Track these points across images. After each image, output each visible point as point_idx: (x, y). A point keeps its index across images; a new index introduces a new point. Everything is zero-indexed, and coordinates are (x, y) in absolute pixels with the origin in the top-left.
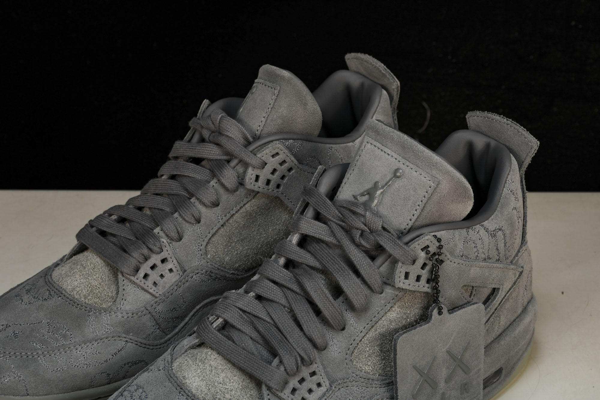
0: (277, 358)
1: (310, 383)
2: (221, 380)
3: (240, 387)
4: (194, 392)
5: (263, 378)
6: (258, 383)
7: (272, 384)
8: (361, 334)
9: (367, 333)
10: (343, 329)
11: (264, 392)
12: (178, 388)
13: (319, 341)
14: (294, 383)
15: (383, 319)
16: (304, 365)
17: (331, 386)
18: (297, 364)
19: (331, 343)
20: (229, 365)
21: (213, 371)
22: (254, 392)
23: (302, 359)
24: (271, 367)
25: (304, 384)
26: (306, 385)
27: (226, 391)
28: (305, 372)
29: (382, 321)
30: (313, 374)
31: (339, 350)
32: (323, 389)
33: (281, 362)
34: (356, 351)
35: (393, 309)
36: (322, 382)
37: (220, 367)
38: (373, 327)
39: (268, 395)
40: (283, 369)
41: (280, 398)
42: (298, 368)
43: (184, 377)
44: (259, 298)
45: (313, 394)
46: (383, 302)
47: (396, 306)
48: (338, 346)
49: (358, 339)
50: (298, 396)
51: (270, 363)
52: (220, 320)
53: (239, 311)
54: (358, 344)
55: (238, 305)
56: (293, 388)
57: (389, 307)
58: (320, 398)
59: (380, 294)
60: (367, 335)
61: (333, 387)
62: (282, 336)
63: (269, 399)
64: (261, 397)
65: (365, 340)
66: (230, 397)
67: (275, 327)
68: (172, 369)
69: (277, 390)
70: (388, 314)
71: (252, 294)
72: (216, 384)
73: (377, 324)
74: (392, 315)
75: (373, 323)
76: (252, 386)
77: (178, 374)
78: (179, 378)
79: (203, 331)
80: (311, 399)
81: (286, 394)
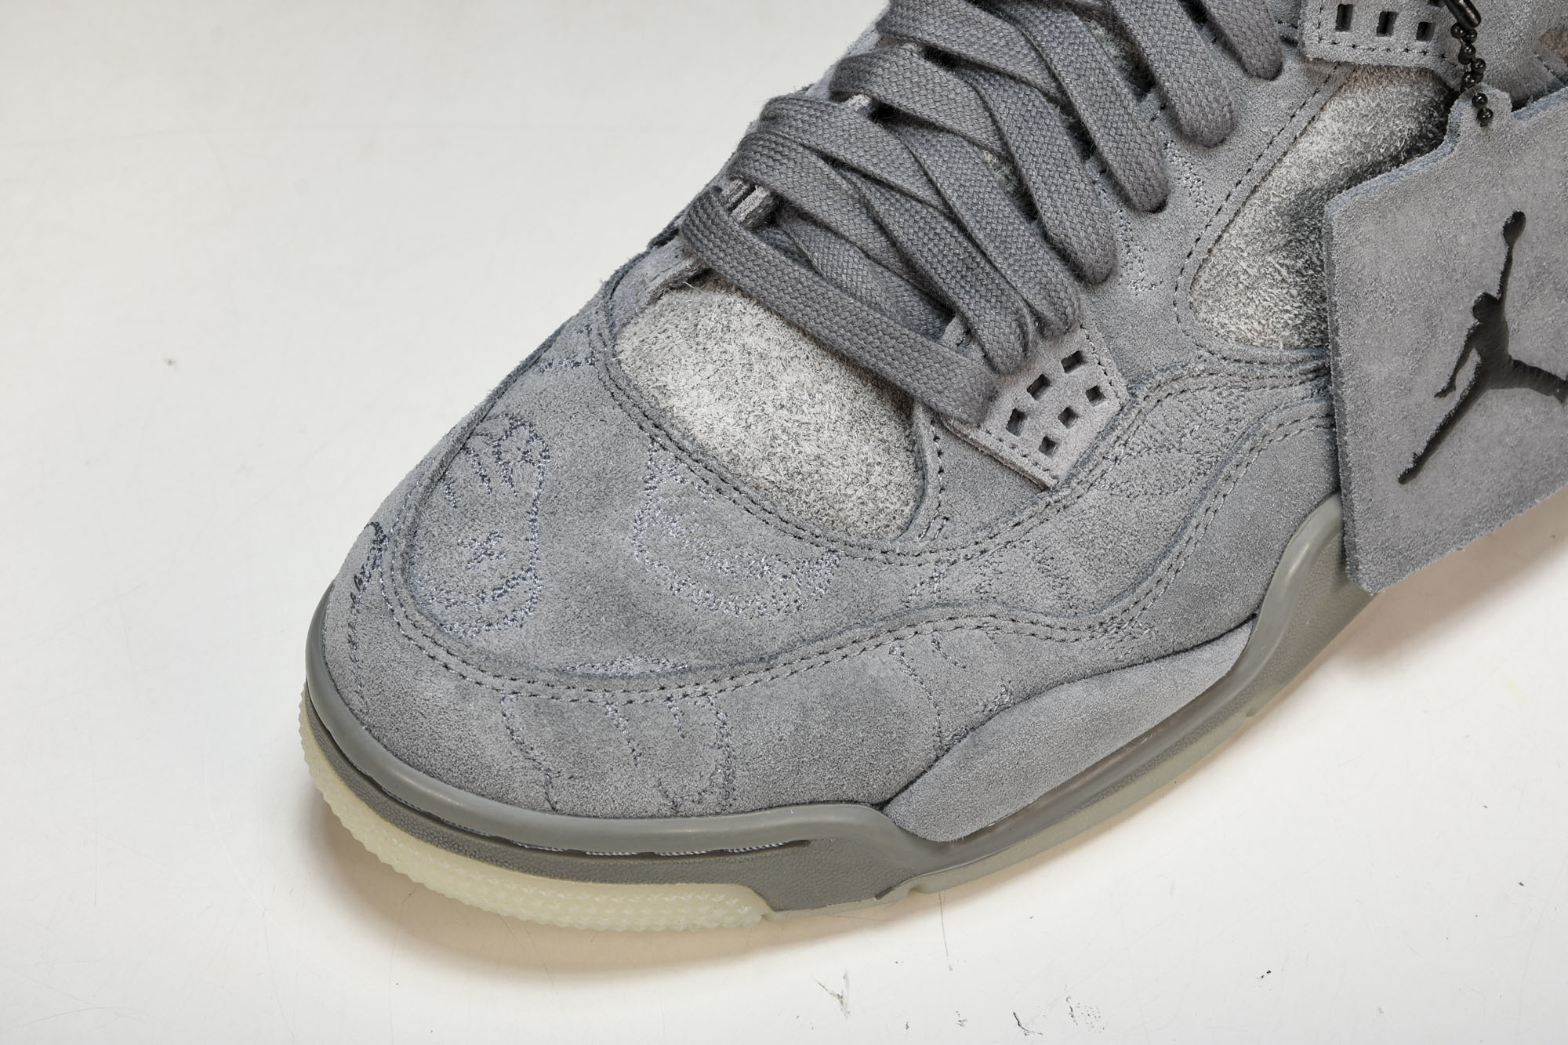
0: (955, 321)
1: (1068, 388)
2: (784, 394)
3: (848, 418)
4: (701, 437)
5: (915, 385)
6: (902, 403)
7: (943, 405)
8: (1216, 219)
9: (1236, 214)
10: (1160, 207)
11: (923, 431)
12: (648, 424)
13: (1089, 258)
14: (1014, 395)
15: (1287, 160)
16: (1043, 336)
17: (1133, 395)
18: (1024, 334)
19: (1123, 256)
20: (806, 347)
21: (756, 367)
22: (891, 431)
23: (1038, 318)
24: (941, 349)
25: (1048, 394)
26: (1052, 400)
27: (802, 431)
28: (1049, 361)
29: (1284, 170)
30: (1074, 361)
31: (1152, 279)
32: (1108, 407)
33: (970, 332)
34: (1204, 276)
35: (1319, 125)
36: (1104, 386)
37: (775, 354)
38: (1254, 190)
39: (936, 438)
40: (976, 353)
41: (974, 446)
42: (1025, 347)
43: (663, 389)
44: (884, 114)
45: (1077, 424)
46: (1283, 105)
47: (1326, 116)
48: (1146, 264)
49: (1209, 235)
50: (1032, 432)
51: (936, 337)
52: (760, 194)
53: (821, 163)
54: (1210, 251)
55: (813, 141)
56: (1015, 411)
57: (1303, 116)
58: (1102, 436)
59: (1273, 78)
60: (1239, 220)
61: (1140, 399)
62: (970, 249)
63: (940, 453)
64: (913, 447)
65: (1233, 237)
66: (817, 451)
67: (942, 213)
68: (619, 362)
69: (964, 423)
70: (1303, 144)
71: (861, 101)
72: (770, 409)
73: (1270, 181)
74: (1315, 148)
75: (1255, 179)
76: (881, 412)
77: (642, 379)
78: (645, 392)
79: (707, 233)
80: (1074, 440)
81: (993, 432)
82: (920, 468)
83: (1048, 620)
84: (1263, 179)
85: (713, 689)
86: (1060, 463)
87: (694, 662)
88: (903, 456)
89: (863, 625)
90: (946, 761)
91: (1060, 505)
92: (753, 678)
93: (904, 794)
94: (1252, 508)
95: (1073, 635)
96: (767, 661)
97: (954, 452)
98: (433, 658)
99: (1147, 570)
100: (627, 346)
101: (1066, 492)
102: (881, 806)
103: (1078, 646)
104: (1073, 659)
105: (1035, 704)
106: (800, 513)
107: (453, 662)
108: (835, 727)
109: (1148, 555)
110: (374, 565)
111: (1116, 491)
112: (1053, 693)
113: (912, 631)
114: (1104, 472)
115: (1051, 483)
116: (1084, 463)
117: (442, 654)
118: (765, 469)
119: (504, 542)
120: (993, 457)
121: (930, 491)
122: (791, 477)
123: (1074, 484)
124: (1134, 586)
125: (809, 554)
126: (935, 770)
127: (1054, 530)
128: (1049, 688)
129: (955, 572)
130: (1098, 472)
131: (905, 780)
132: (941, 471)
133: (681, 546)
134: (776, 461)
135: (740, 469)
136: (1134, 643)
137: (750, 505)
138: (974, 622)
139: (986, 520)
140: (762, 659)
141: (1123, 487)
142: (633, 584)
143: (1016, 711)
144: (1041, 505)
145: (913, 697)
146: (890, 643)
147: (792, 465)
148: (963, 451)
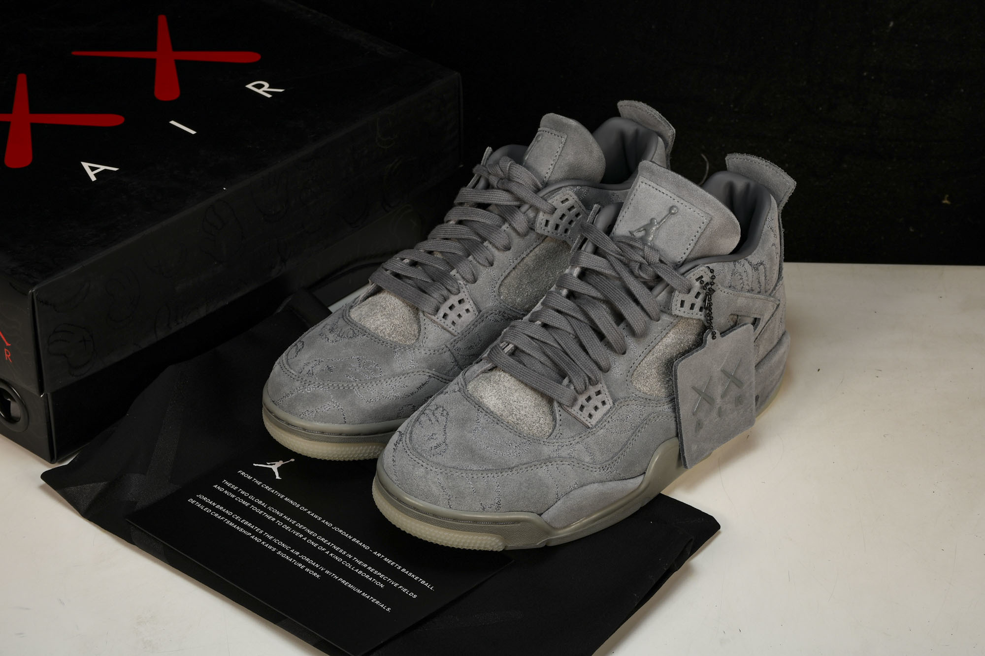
0: (567, 378)
1: (596, 401)
2: (516, 398)
3: (534, 405)
4: (492, 409)
5: (555, 397)
6: (550, 401)
7: (563, 401)
8: (639, 358)
9: (645, 357)
10: (624, 353)
11: (556, 408)
12: (476, 406)
13: (603, 364)
14: (582, 400)
15: (659, 344)
16: (591, 384)
17: (614, 404)
18: (585, 383)
19: (613, 366)
20: (522, 386)
21: (508, 391)
22: (546, 409)
23: (590, 379)
24: (561, 386)
25: (591, 402)
26: (593, 403)
27: (521, 408)
28: (592, 391)
29: (659, 347)
30: (598, 393)
31: (621, 372)
32: (607, 406)
33: (570, 381)
34: (635, 373)
35: (669, 335)
36: (606, 401)
37: (513, 388)
38: (650, 351)
39: (560, 411)
40: (572, 388)
41: (570, 414)
42: (585, 387)
43: (481, 397)
44: (545, 326)
45: (598, 411)
46: (660, 329)
47: (671, 333)
48: (619, 369)
49: (637, 363)
50: (586, 412)
51: (561, 383)
52: (511, 346)
53: (528, 338)
54: (637, 367)
55: (526, 332)
56: (581, 405)
57: (664, 334)
58: (605, 415)
59: (657, 321)
60: (645, 359)
61: (616, 405)
62: (570, 359)
63: (560, 415)
64: (553, 413)
65: (643, 364)
66: (525, 413)
67: (562, 351)
68: (468, 391)
69: (568, 406)
70: (664, 340)
71: (538, 322)
72: (511, 402)
73: (655, 350)
74: (667, 341)
75: (651, 347)
76: (544, 403)
77: (475, 394)
78: (475, 398)
79: (496, 356)
80: (597, 415)
81: (575, 410)
82: (554, 419)
83: (587, 464)
84: (653, 348)
85: (496, 476)
86: (593, 421)
87: (491, 468)
88: (549, 416)
89: (538, 461)
90: (559, 502)
91: (592, 433)
92: (507, 473)
93: (547, 512)
94: (645, 440)
95: (595, 470)
96: (511, 469)
97: (564, 414)
98: (418, 463)
99: (616, 454)
100: (470, 387)
101: (595, 429)
102: (540, 515)
103: (596, 473)
104: (594, 476)
105: (584, 488)
106: (520, 430)
107: (424, 464)
108: (529, 489)
109: (616, 450)
110: (400, 441)
111: (608, 431)
112: (589, 486)
113: (551, 464)
114: (605, 425)
115: (590, 426)
116: (600, 422)
117: (421, 462)
118: (510, 418)
119: (437, 436)
120: (575, 418)
121: (557, 425)
122: (518, 420)
123: (597, 427)
124: (612, 458)
125: (522, 441)
126: (556, 505)
127: (591, 440)
128: (588, 484)
129: (563, 449)
130: (603, 424)
131: (547, 508)
132: (561, 420)
133: (487, 437)
134: (514, 415)
135: (503, 417)
136: (612, 474)
137: (506, 427)
138: (567, 463)
139: (572, 435)
140: (509, 468)
141: (610, 430)
142: (473, 446)
143: (579, 490)
144: (588, 432)
145: (550, 483)
146: (544, 467)
147: (518, 417)
148: (567, 415)
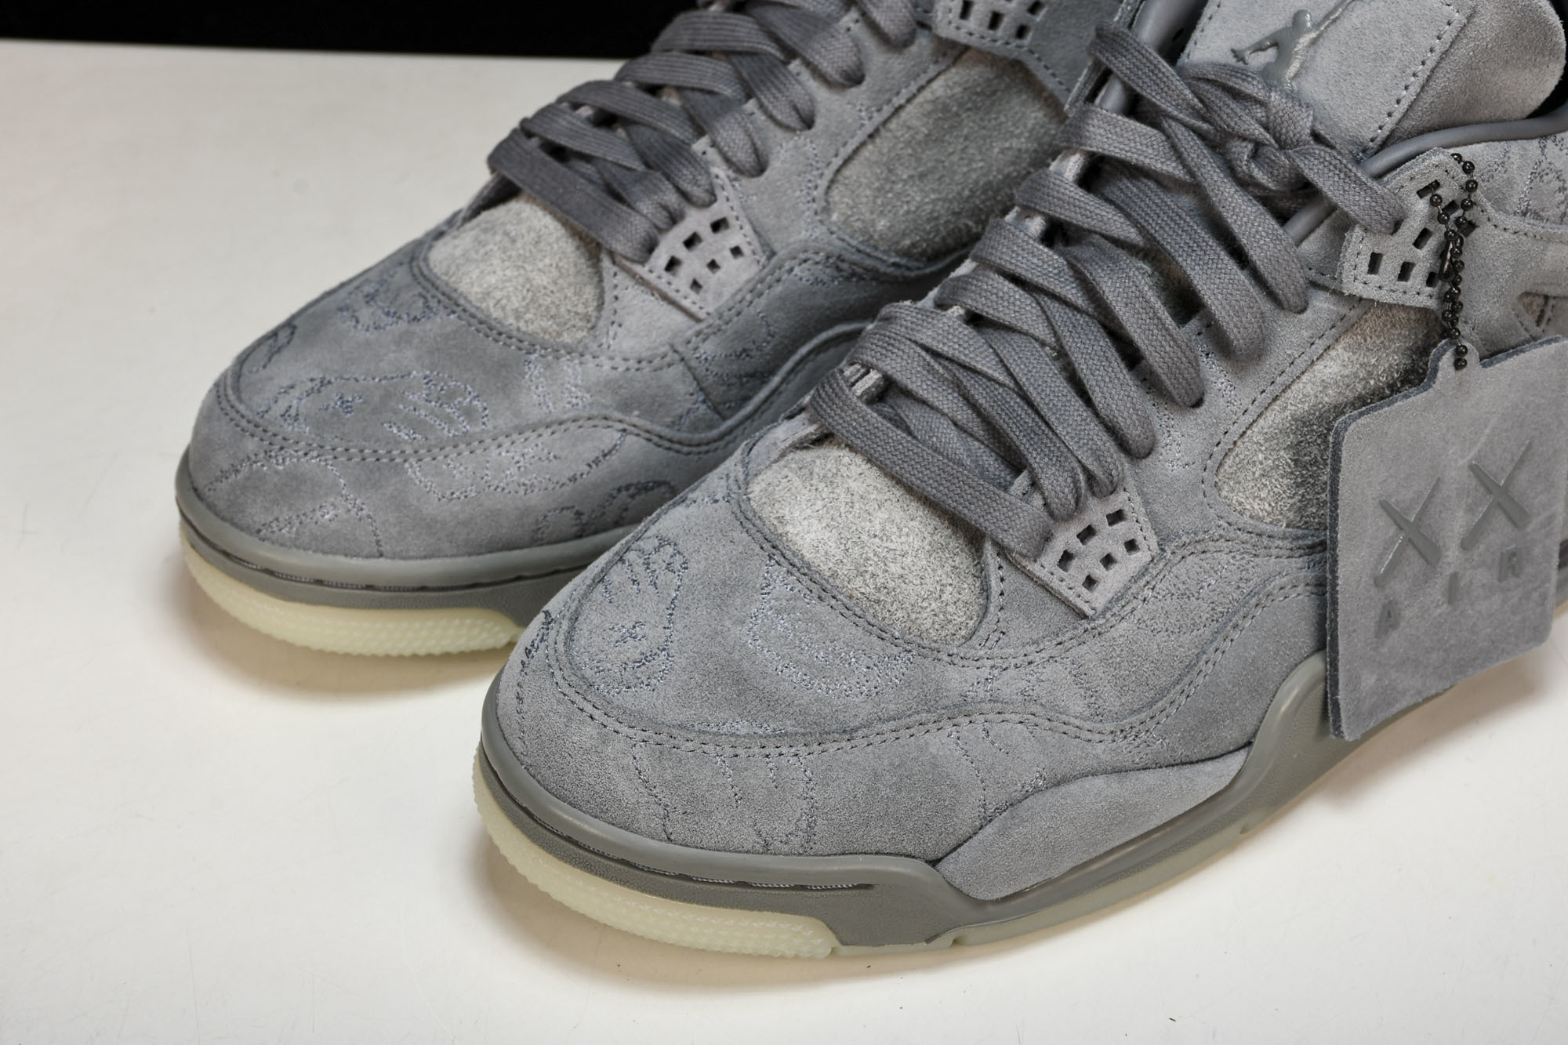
0: (1025, 473)
1: (1109, 539)
2: (878, 527)
3: (927, 547)
4: (808, 556)
5: (987, 524)
6: (973, 538)
7: (1010, 540)
8: (1242, 418)
9: (1259, 416)
10: (1198, 403)
11: (990, 561)
12: (767, 546)
13: (1134, 433)
14: (1066, 538)
15: (1304, 378)
16: (1094, 494)
17: (1163, 550)
18: (1077, 489)
19: (1163, 439)
20: (898, 492)
21: (857, 505)
22: (963, 560)
23: (1090, 477)
24: (1007, 497)
25: (1093, 542)
26: (1097, 546)
27: (890, 555)
28: (1096, 512)
29: (1301, 385)
30: (1117, 517)
31: (1186, 459)
32: (1141, 557)
33: (1034, 484)
34: (1229, 462)
35: (1333, 353)
36: (1139, 539)
37: (873, 496)
38: (1276, 399)
39: (1000, 567)
40: (1038, 501)
41: (1030, 576)
42: (1078, 501)
43: (781, 519)
44: (975, 320)
45: (1115, 568)
46: (1304, 335)
47: (1339, 346)
48: (1182, 448)
49: (1235, 431)
50: (1076, 572)
51: (1006, 488)
52: (874, 377)
53: (923, 353)
54: (1235, 443)
55: (919, 337)
56: (1065, 551)
57: (1320, 349)
58: (1135, 579)
59: (1300, 313)
60: (1261, 422)
61: (1168, 553)
62: (1036, 419)
63: (1002, 580)
64: (981, 574)
65: (1255, 434)
66: (901, 571)
67: (1019, 395)
68: (750, 500)
69: (1024, 556)
70: (1319, 366)
71: (960, 312)
72: (865, 538)
73: (1289, 393)
74: (1328, 370)
75: (1277, 390)
76: (956, 544)
77: (767, 511)
78: (767, 522)
79: (831, 403)
80: (1111, 581)
81: (1046, 567)
82: (985, 590)
83: (1078, 723)
84: (1284, 391)
85: (802, 753)
86: (1098, 598)
87: (790, 729)
88: (970, 580)
89: (929, 711)
90: (989, 829)
91: (1096, 632)
92: (836, 747)
93: (953, 854)
94: (1253, 653)
95: (1098, 737)
96: (849, 733)
97: (1014, 579)
98: (581, 710)
99: (1164, 691)
100: (757, 489)
101: (1101, 621)
102: (934, 862)
103: (1101, 748)
104: (1096, 757)
105: (1063, 789)
106: (884, 619)
107: (597, 714)
108: (899, 791)
109: (1166, 681)
110: (542, 640)
111: (1142, 626)
112: (1080, 782)
113: (967, 720)
114: (1134, 609)
115: (1090, 613)
116: (1118, 600)
117: (588, 706)
118: (858, 583)
119: (646, 630)
120: (1045, 587)
121: (992, 609)
122: (878, 590)
123: (1108, 615)
124: (1151, 703)
125: (888, 651)
126: (979, 837)
127: (1089, 652)
128: (1076, 779)
129: (1006, 675)
130: (1129, 608)
131: (954, 843)
132: (1002, 594)
133: (786, 638)
134: (868, 576)
135: (838, 582)
136: (1148, 750)
137: (844, 611)
138: (1017, 718)
139: (1035, 637)
140: (844, 732)
141: (1149, 623)
142: (746, 664)
143: (1048, 793)
144: (1081, 630)
145: (964, 773)
146: (949, 729)
147: (880, 581)
148: (1021, 579)
